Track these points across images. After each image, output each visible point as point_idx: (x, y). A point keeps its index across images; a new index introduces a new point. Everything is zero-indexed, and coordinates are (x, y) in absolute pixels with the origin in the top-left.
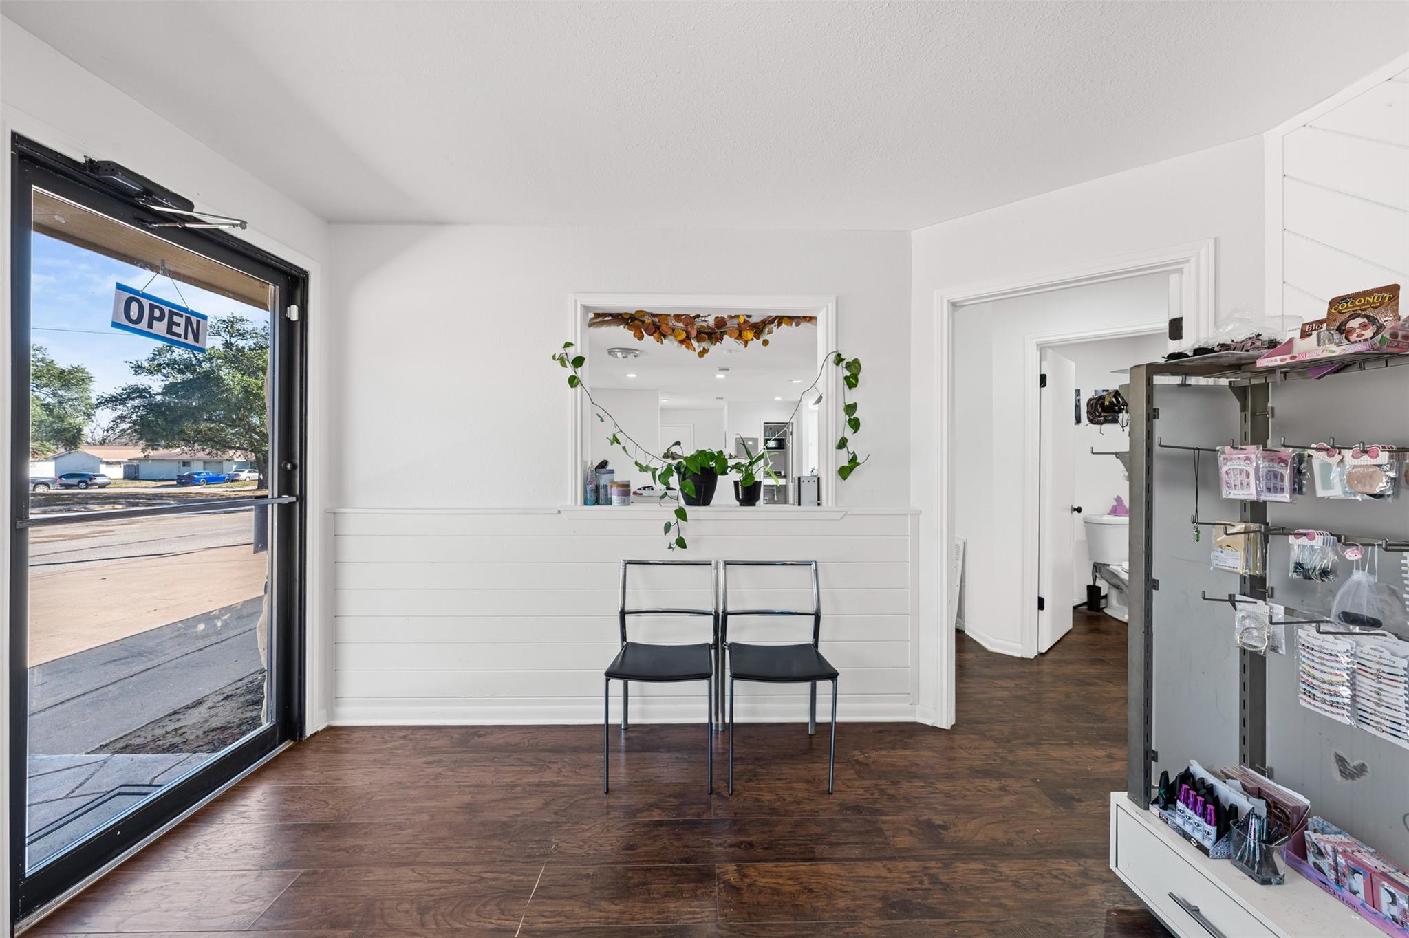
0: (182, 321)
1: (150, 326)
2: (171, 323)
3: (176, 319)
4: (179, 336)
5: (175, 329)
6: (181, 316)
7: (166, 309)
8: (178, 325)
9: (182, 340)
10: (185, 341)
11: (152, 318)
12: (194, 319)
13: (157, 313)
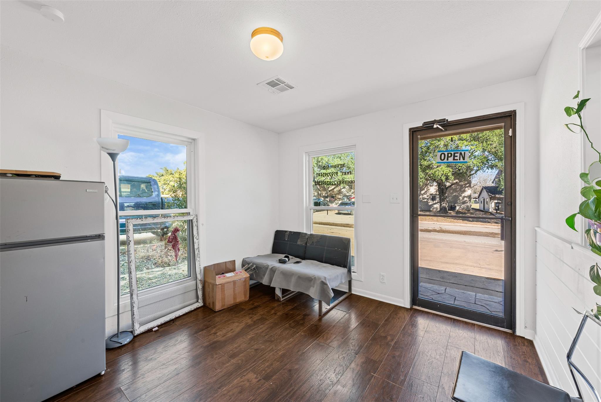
0: (458, 155)
1: (448, 160)
2: (454, 156)
3: (456, 155)
4: (457, 160)
5: (456, 158)
6: (458, 153)
7: (453, 153)
8: (457, 156)
9: (458, 161)
10: (460, 161)
11: (448, 157)
12: (463, 153)
13: (450, 155)
